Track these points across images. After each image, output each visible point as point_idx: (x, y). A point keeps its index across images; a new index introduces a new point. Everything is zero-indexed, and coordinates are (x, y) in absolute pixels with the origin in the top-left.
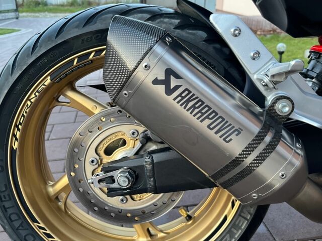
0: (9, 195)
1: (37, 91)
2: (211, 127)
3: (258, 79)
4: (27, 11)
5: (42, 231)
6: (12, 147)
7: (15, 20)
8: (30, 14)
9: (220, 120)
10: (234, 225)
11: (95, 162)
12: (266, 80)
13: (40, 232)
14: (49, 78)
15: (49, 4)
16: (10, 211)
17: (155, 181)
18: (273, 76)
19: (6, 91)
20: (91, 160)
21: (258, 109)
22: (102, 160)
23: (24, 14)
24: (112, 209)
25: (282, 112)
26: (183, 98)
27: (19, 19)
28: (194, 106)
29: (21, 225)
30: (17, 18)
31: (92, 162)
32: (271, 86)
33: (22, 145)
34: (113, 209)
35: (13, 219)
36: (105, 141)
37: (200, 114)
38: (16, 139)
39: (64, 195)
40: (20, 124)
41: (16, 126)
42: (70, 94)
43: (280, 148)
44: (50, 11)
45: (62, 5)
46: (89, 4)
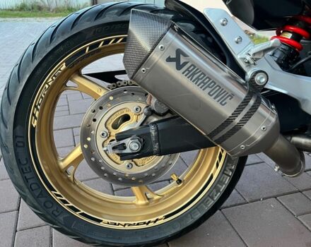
0: (29, 167)
1: (54, 76)
2: (211, 93)
3: (241, 58)
5: (58, 198)
6: (32, 125)
9: (218, 88)
10: (219, 181)
11: (105, 135)
12: (248, 58)
13: (57, 199)
14: (64, 64)
16: (31, 181)
17: (159, 146)
18: (254, 54)
19: (28, 76)
20: (101, 133)
21: (242, 81)
22: (110, 133)
24: (120, 174)
25: (260, 83)
26: (190, 72)
28: (198, 78)
29: (41, 193)
31: (103, 134)
32: (252, 62)
35: (33, 188)
36: (113, 117)
37: (202, 84)
38: (36, 118)
40: (39, 104)
41: (36, 106)
42: (78, 79)
43: (260, 109)
45: (11, 10)
46: (40, 8)
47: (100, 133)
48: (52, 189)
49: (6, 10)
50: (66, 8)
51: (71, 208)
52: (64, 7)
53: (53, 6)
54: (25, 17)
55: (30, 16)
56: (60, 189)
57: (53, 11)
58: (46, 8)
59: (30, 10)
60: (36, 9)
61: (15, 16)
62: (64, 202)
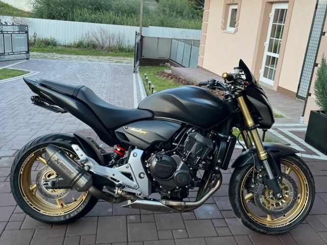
1: (30, 158)
4: (37, 51)
6: (20, 173)
7: (26, 60)
8: (39, 54)
13: (26, 200)
14: (33, 154)
15: (58, 45)
22: (46, 179)
23: (34, 53)
26: (61, 165)
27: (29, 59)
30: (28, 59)
33: (23, 173)
34: (48, 194)
36: (48, 173)
38: (22, 171)
39: (35, 190)
40: (24, 167)
41: (22, 167)
42: (40, 158)
43: (83, 177)
44: (58, 52)
45: (69, 47)
46: (94, 46)
47: (43, 178)
48: (24, 196)
49: (65, 46)
50: (117, 48)
51: (30, 204)
52: (115, 47)
53: (107, 45)
54: (79, 54)
55: (84, 54)
56: (28, 197)
57: (105, 50)
58: (100, 46)
59: (85, 47)
60: (91, 46)
61: (71, 53)
62: (28, 202)
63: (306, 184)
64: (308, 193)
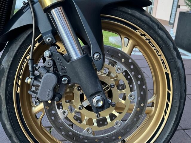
63: (167, 74)
64: (171, 92)
